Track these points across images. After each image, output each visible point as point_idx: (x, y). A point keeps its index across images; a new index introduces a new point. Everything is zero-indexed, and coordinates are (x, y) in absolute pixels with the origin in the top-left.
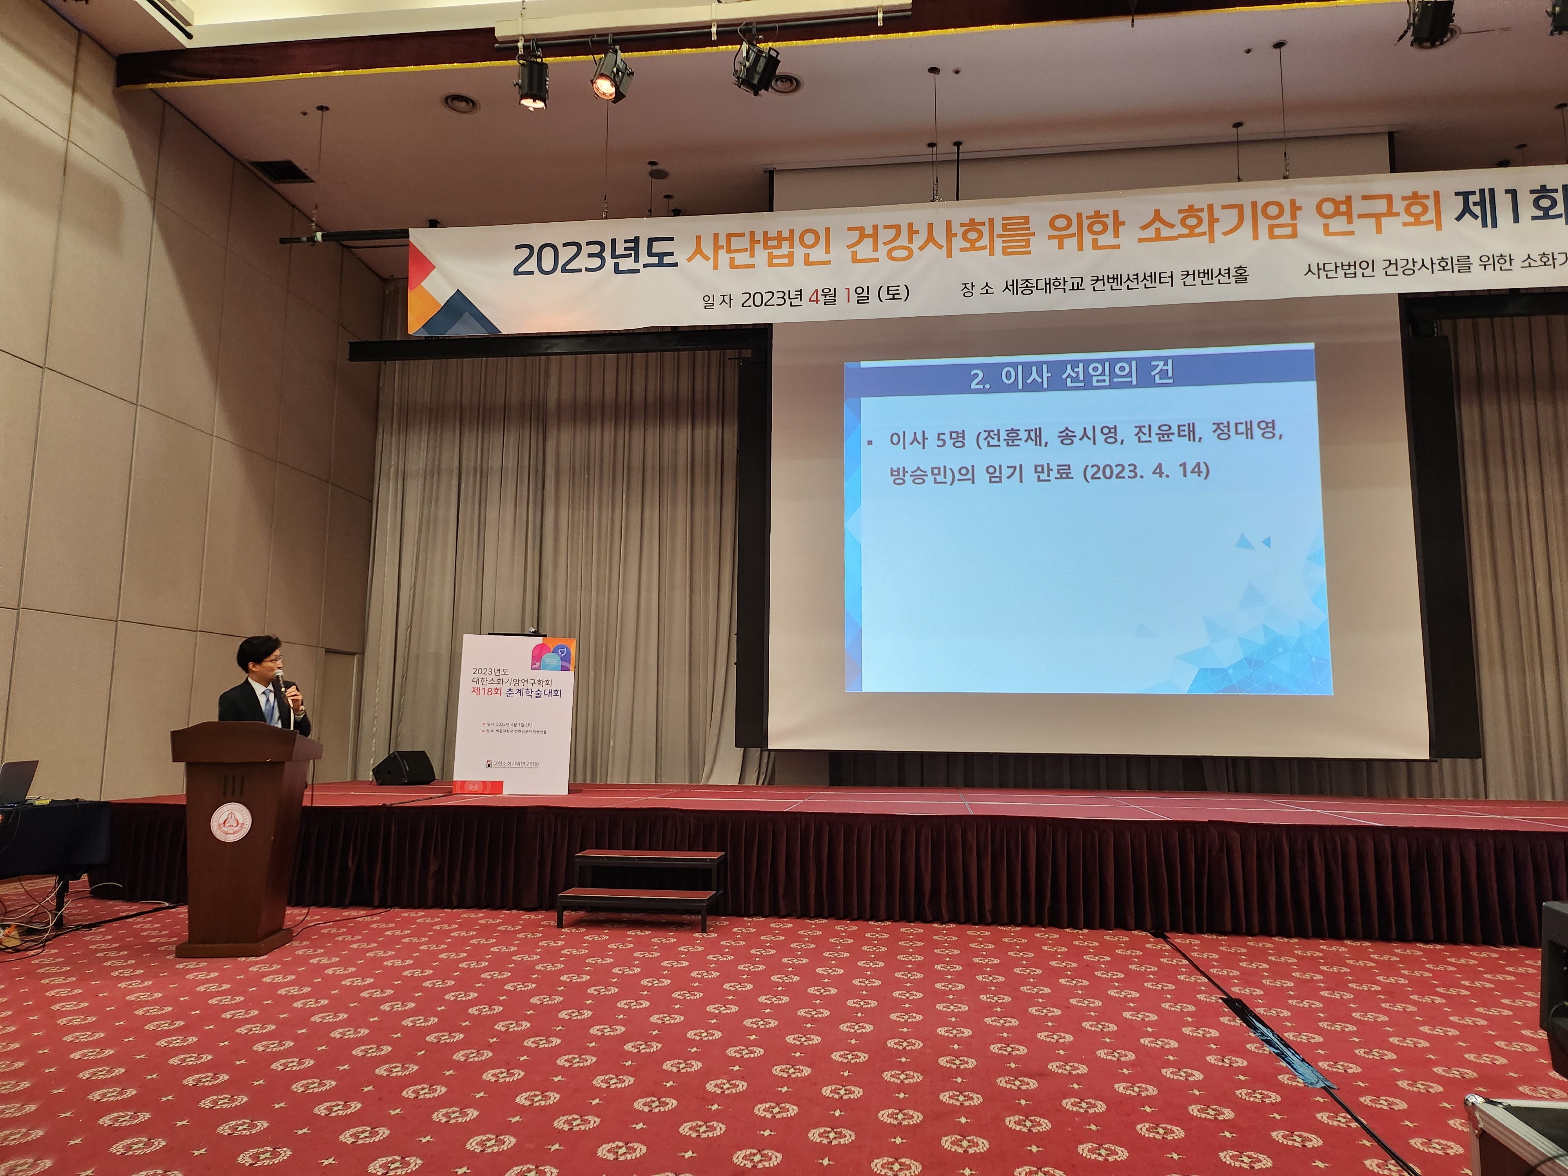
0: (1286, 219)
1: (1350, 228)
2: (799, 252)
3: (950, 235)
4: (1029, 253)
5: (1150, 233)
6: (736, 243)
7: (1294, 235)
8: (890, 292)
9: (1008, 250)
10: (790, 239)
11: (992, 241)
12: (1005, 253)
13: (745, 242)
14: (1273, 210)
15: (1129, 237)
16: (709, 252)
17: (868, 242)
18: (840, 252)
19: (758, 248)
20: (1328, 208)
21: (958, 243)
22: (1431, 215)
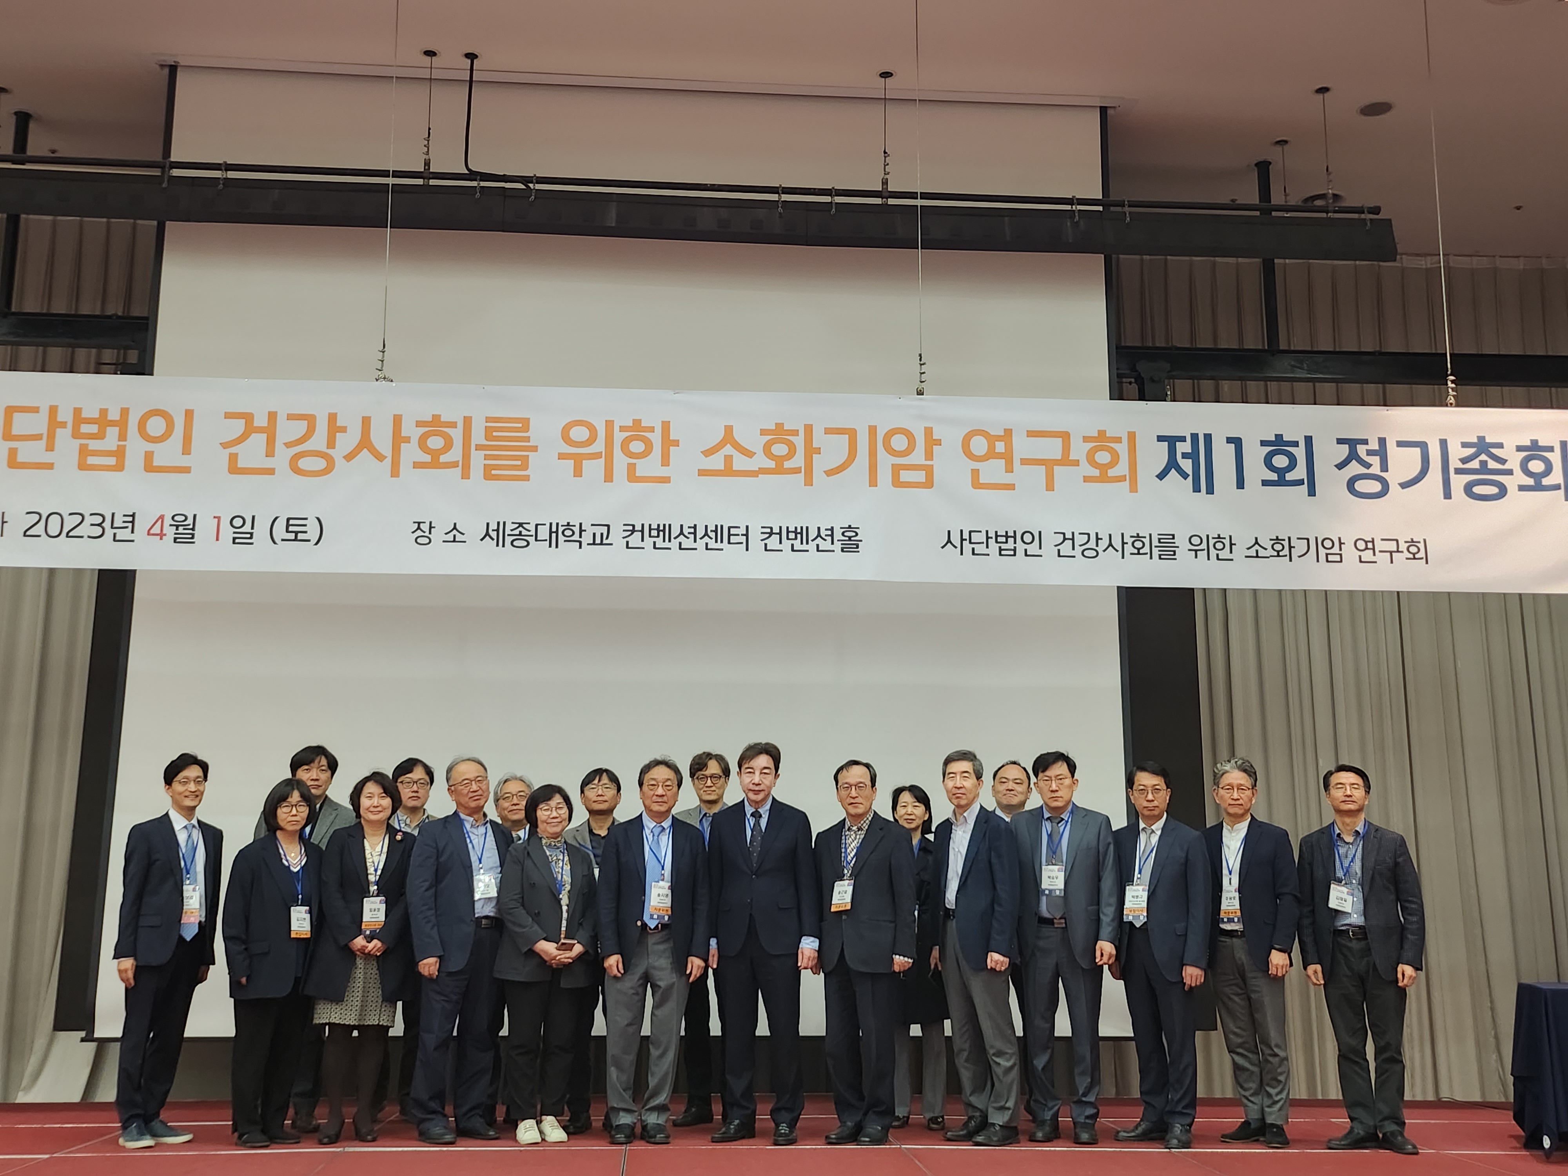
0: (918, 456)
1: (1007, 479)
2: (136, 448)
3: (398, 440)
4: (527, 478)
5: (717, 462)
6: (22, 424)
7: (929, 483)
8: (291, 529)
9: (493, 472)
10: (122, 424)
11: (466, 456)
12: (488, 476)
13: (39, 424)
14: (899, 443)
17: (258, 441)
18: (208, 454)
20: (979, 446)
21: (411, 452)
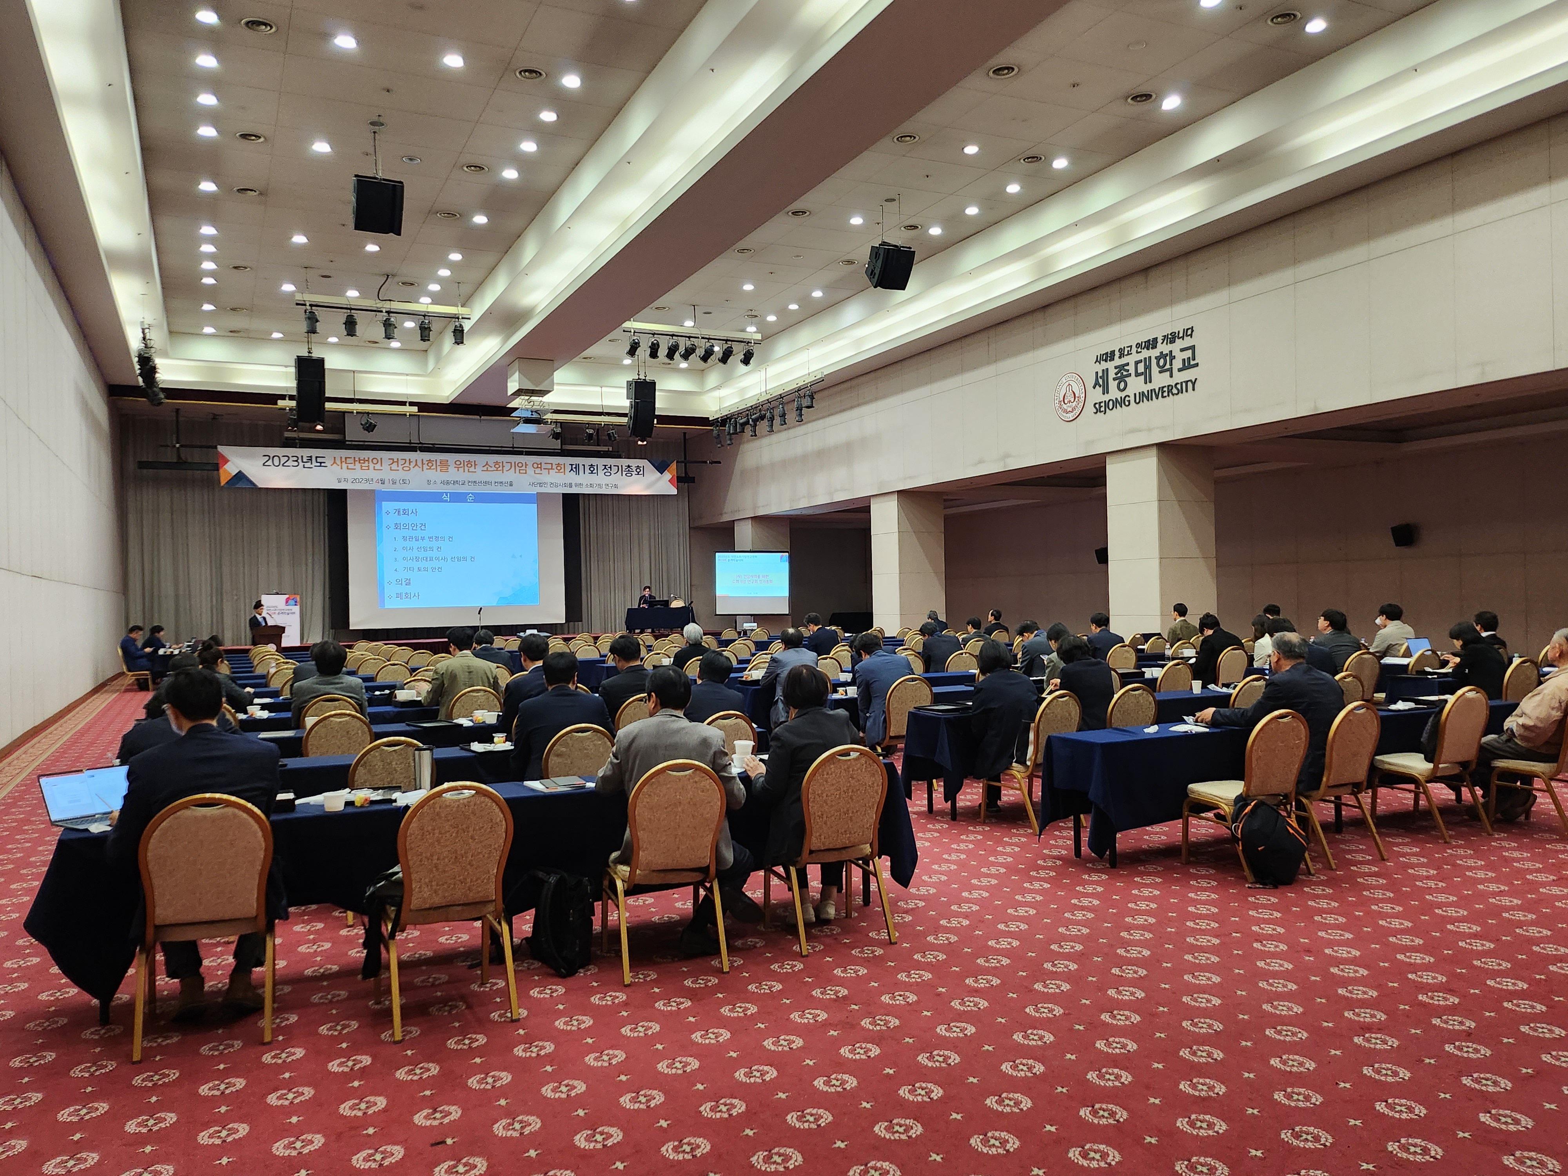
0: (524, 468)
1: (542, 472)
2: (371, 465)
3: (423, 464)
4: (448, 471)
5: (485, 469)
6: (349, 461)
7: (526, 472)
8: (403, 481)
9: (441, 470)
10: (368, 461)
11: (436, 466)
13: (351, 461)
14: (520, 465)
15: (479, 469)
16: (339, 463)
17: (395, 464)
18: (386, 466)
19: (357, 463)
20: (535, 466)
21: (425, 467)
22: (562, 470)
